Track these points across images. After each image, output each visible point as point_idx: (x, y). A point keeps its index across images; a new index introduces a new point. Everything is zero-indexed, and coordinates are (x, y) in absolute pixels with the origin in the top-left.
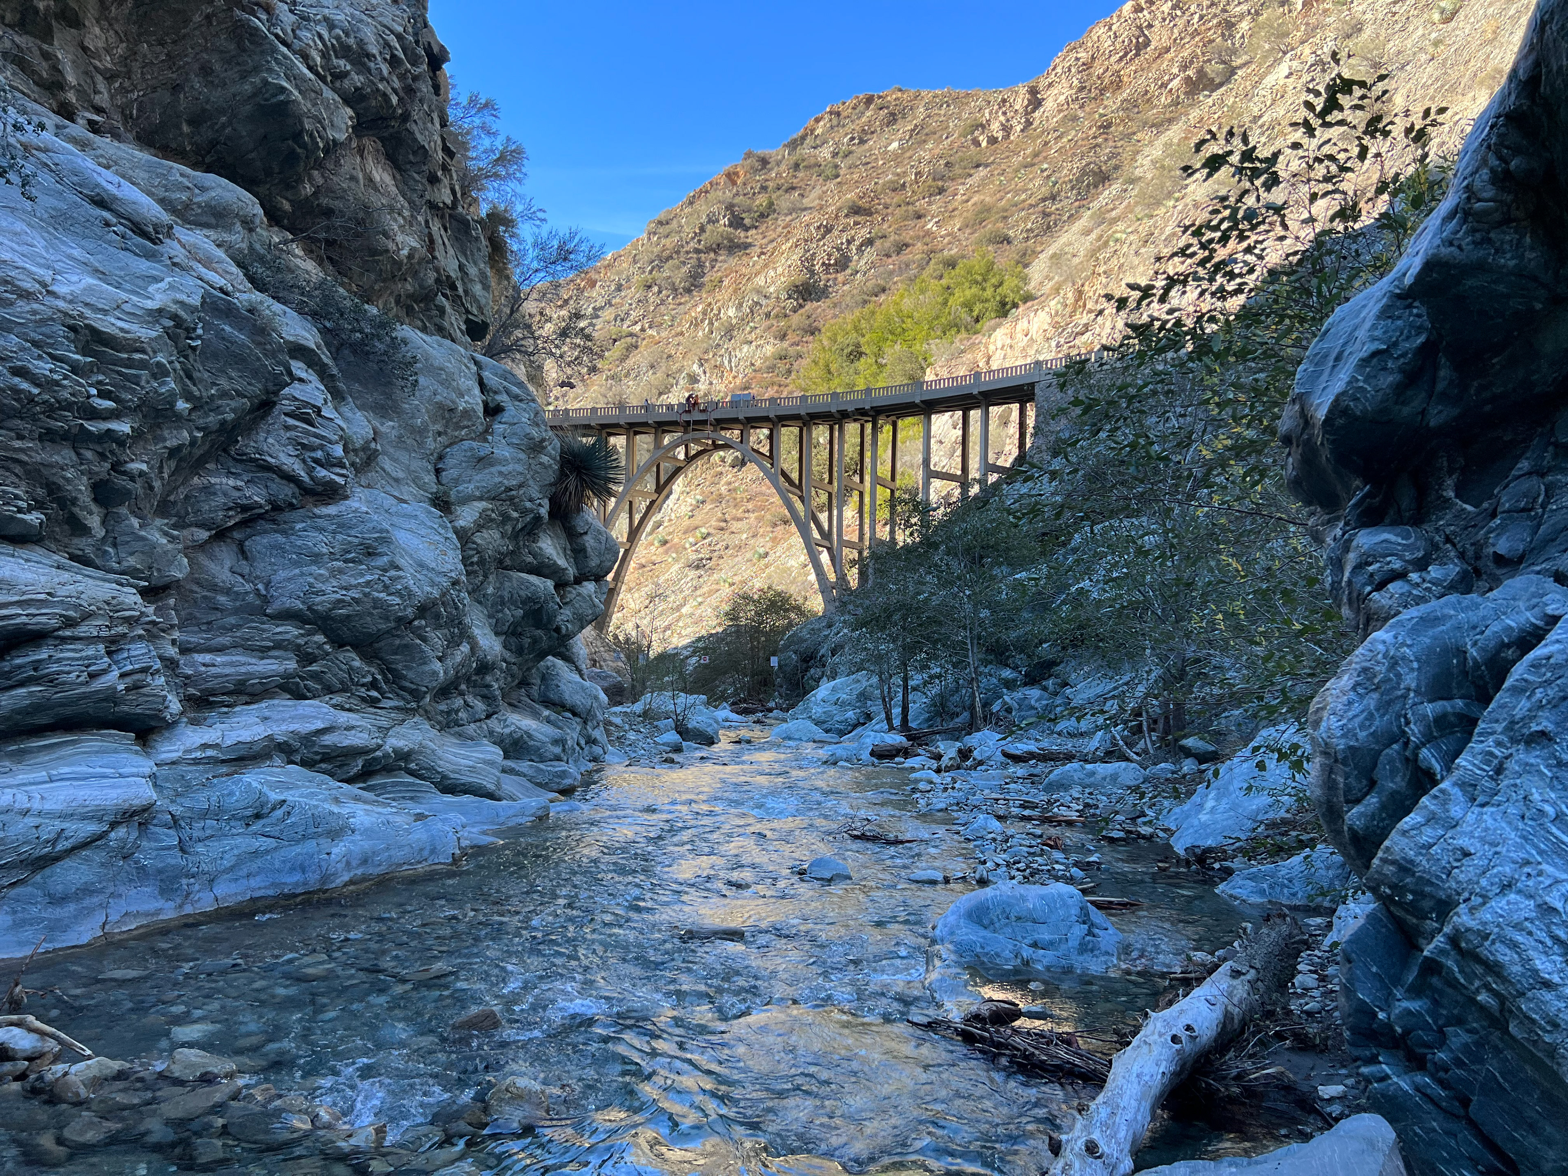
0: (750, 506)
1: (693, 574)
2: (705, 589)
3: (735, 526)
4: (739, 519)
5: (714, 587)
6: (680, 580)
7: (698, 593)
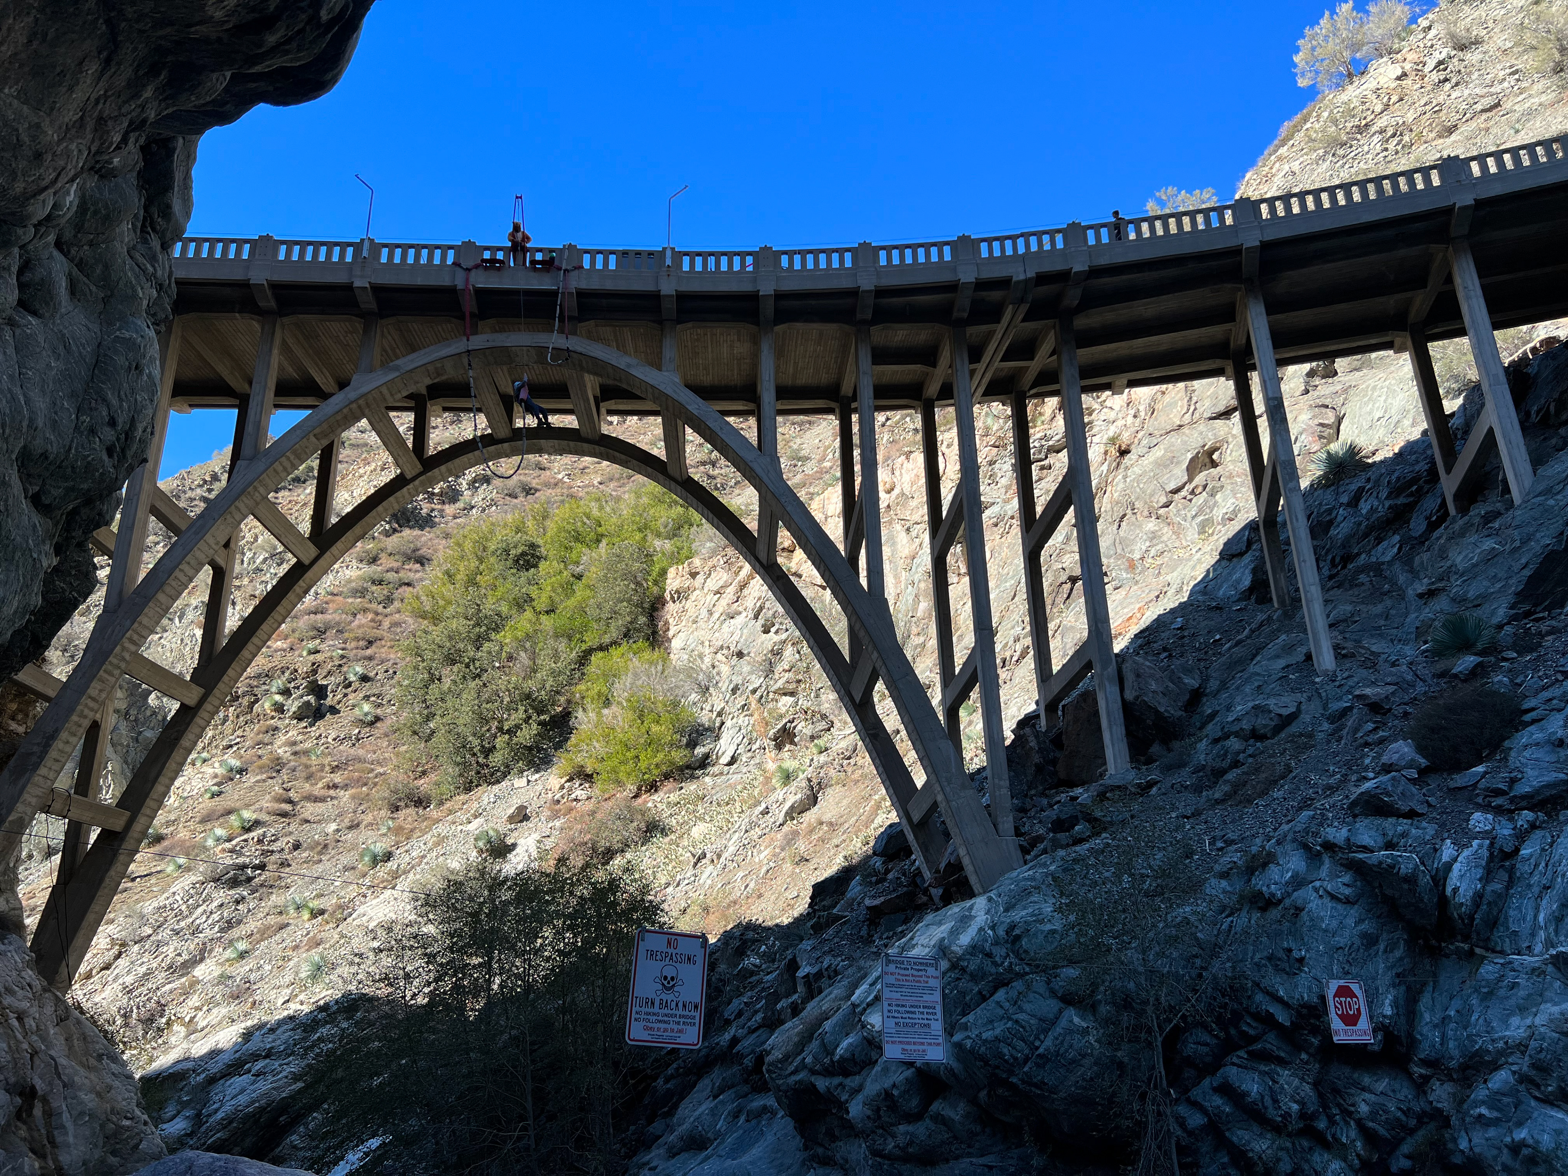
0: (337, 778)
1: (222, 895)
2: (252, 925)
3: (309, 810)
4: (317, 800)
5: (272, 920)
6: (192, 909)
7: (235, 933)
